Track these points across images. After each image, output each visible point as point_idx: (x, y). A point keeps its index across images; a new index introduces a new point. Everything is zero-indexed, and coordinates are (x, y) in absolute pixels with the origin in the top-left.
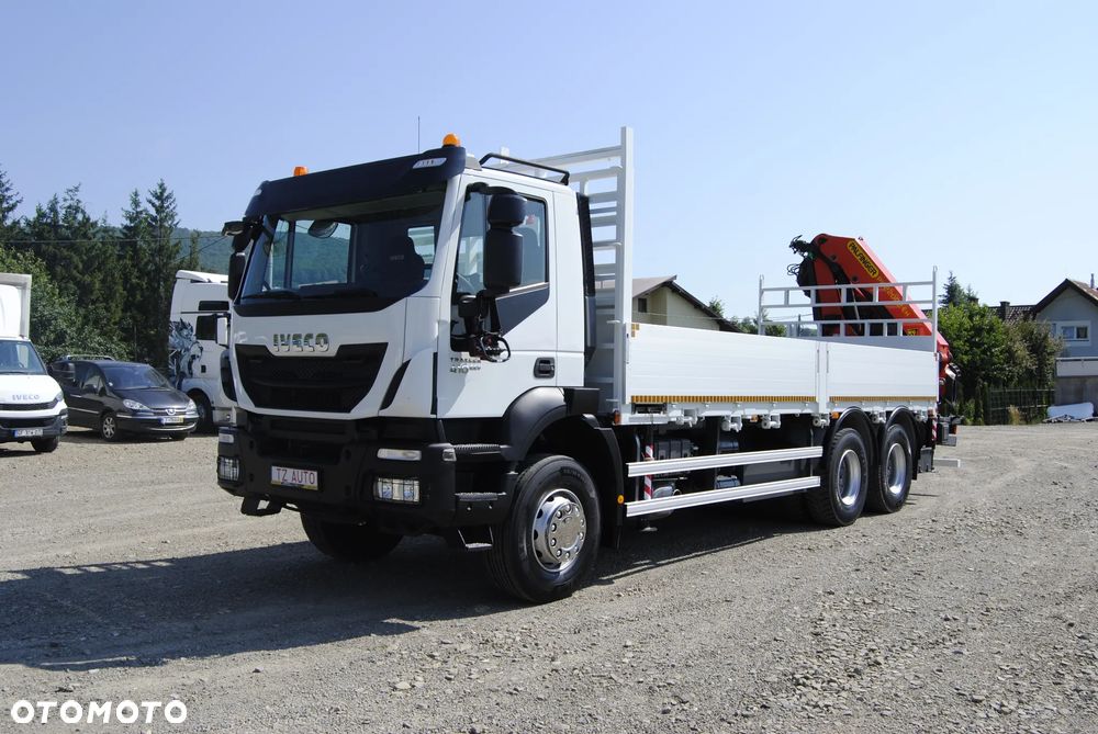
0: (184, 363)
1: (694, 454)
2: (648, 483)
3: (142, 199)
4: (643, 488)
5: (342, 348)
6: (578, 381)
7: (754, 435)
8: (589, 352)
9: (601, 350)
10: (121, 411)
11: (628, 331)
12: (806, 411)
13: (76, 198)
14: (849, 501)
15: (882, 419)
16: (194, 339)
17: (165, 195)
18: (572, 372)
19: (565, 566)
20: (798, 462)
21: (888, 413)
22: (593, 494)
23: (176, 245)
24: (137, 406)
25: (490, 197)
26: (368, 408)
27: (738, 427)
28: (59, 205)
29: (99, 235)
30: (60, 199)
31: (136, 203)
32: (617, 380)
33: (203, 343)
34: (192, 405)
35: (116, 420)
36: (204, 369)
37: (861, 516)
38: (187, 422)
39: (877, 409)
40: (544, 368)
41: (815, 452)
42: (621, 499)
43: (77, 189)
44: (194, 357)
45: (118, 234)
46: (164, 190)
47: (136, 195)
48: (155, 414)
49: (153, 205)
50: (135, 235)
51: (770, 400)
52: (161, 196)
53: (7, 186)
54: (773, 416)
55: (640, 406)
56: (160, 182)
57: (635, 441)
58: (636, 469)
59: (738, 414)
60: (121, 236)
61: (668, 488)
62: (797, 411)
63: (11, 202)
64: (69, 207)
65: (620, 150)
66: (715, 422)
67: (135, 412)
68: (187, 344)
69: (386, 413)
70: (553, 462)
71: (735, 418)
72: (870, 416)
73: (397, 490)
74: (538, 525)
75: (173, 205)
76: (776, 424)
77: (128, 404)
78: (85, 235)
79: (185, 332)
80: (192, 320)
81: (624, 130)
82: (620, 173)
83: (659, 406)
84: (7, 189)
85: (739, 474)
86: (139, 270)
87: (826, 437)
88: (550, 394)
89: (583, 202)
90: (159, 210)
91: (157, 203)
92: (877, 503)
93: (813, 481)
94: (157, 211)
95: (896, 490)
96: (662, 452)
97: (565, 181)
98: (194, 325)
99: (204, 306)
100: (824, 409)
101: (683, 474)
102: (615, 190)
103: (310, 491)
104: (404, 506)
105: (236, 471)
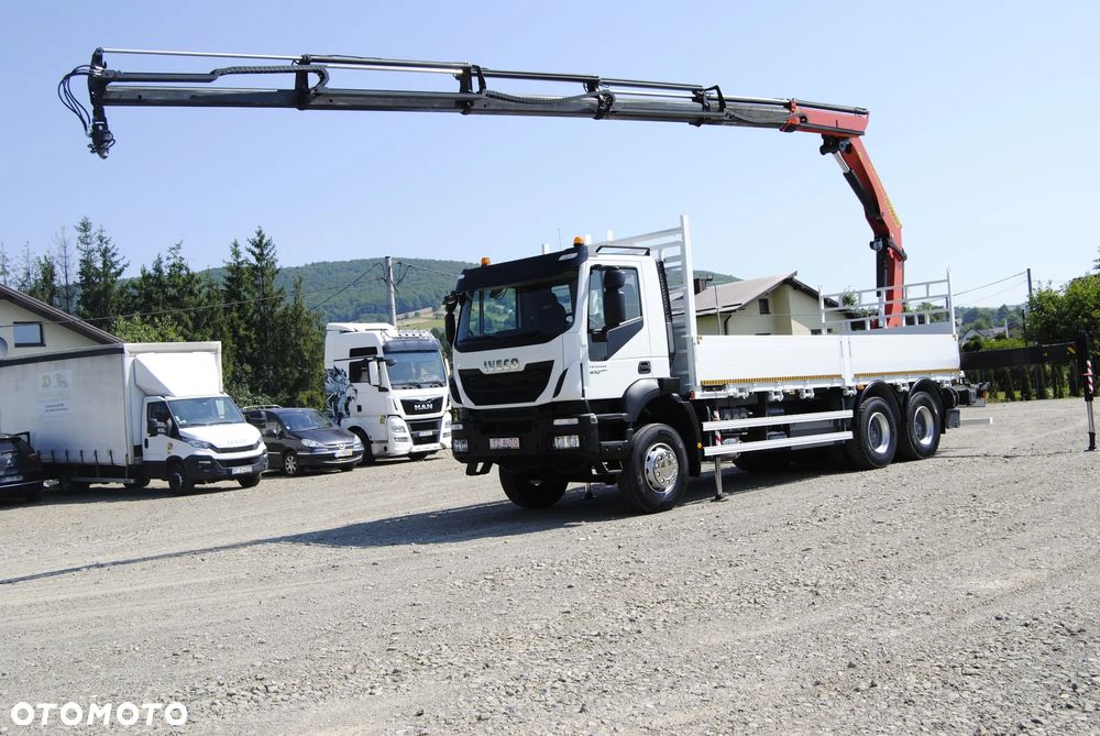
0: (341, 405)
1: (750, 417)
2: (718, 435)
3: (241, 248)
4: (715, 438)
5: (527, 365)
6: (666, 373)
7: (794, 403)
8: (672, 356)
9: (679, 355)
10: (301, 450)
11: (695, 341)
12: (838, 385)
13: (178, 256)
14: (882, 449)
15: (907, 389)
16: (348, 382)
17: (264, 242)
18: (662, 369)
19: (668, 489)
20: (836, 421)
21: (911, 384)
22: (681, 446)
23: (280, 292)
24: (313, 444)
25: (604, 272)
26: (546, 397)
27: (780, 398)
28: (163, 265)
29: (204, 291)
30: (164, 259)
31: (236, 254)
32: (690, 373)
33: (355, 385)
34: (357, 440)
35: (298, 458)
36: (359, 408)
37: (893, 463)
38: (355, 454)
39: (899, 381)
40: (644, 368)
41: (848, 414)
42: (700, 445)
43: (179, 247)
44: (349, 399)
45: (222, 287)
46: (263, 237)
47: (236, 246)
48: (330, 449)
49: (253, 253)
50: (239, 285)
51: (803, 379)
52: (260, 243)
53: (113, 251)
54: (808, 390)
55: (706, 388)
56: (258, 230)
57: (704, 409)
58: (708, 426)
59: (779, 389)
60: (225, 289)
61: (734, 440)
62: (827, 385)
63: (119, 267)
64: (174, 265)
65: (680, 230)
66: (763, 395)
67: (312, 449)
68: (342, 388)
69: (556, 399)
70: (652, 428)
71: (777, 391)
72: (894, 387)
73: (566, 442)
74: (647, 465)
75: (273, 252)
76: (812, 395)
77: (306, 442)
78: (191, 293)
79: (339, 378)
80: (345, 366)
81: (682, 217)
82: (682, 244)
83: (720, 388)
84: (114, 255)
85: (786, 430)
86: (247, 322)
87: (855, 401)
88: (649, 383)
89: (660, 265)
90: (260, 257)
91: (257, 251)
92: (904, 452)
93: (848, 435)
94: (258, 260)
95: (926, 441)
96: (727, 416)
97: (648, 254)
98: (347, 370)
99: (354, 352)
100: (849, 382)
101: (744, 430)
102: (679, 253)
103: (515, 450)
104: (571, 450)
105: (466, 446)
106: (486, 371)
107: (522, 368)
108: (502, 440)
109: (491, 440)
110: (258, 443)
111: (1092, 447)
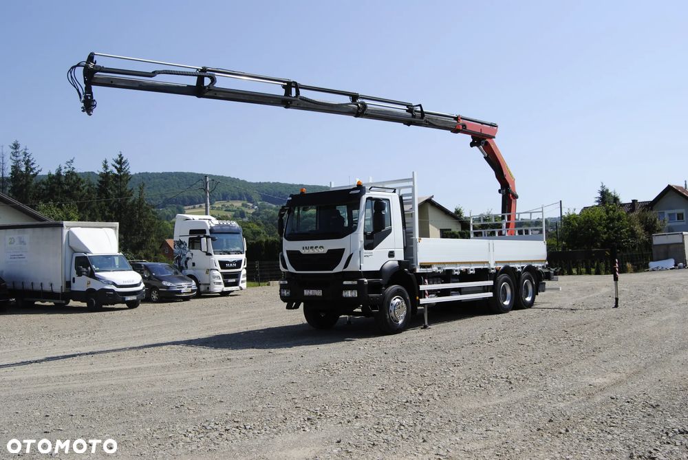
0: (182, 262)
1: (442, 283)
2: (427, 292)
3: (109, 164)
4: (425, 294)
5: (329, 250)
6: (402, 258)
7: (465, 276)
8: (405, 248)
9: (409, 247)
10: (161, 287)
11: (418, 241)
12: (486, 267)
13: (71, 166)
14: (507, 303)
15: (520, 270)
16: (187, 249)
17: (123, 161)
18: (400, 256)
19: (400, 322)
20: (484, 286)
21: (522, 267)
22: (408, 298)
23: (130, 191)
24: (169, 284)
25: (374, 202)
26: (339, 268)
27: (458, 273)
28: (62, 171)
29: (86, 188)
30: (63, 168)
31: (106, 167)
32: (415, 257)
33: (192, 251)
34: (194, 283)
35: (159, 292)
36: (194, 264)
37: (512, 310)
38: (193, 291)
39: (517, 266)
40: (391, 254)
41: (491, 283)
42: (418, 298)
43: (72, 161)
44: (188, 259)
45: (96, 186)
46: (122, 158)
47: (106, 162)
48: (178, 288)
49: (116, 167)
50: (106, 186)
51: (470, 263)
52: (120, 162)
53: (32, 162)
54: (472, 269)
55: (422, 266)
56: (119, 154)
57: (421, 278)
58: (422, 287)
59: (458, 268)
60: (97, 187)
61: (433, 295)
62: (482, 267)
63: (35, 171)
64: (69, 172)
65: (412, 180)
66: (450, 271)
67: (168, 287)
68: (184, 252)
69: (344, 270)
70: (394, 287)
71: (457, 269)
72: (514, 269)
73: (349, 294)
74: (391, 308)
75: (128, 167)
76: (474, 272)
77: (164, 283)
78: (78, 189)
79: (182, 246)
80: (186, 240)
81: (413, 173)
82: (413, 188)
83: (429, 266)
84: (33, 164)
85: (459, 291)
86: (110, 208)
87: (494, 277)
88: (393, 262)
89: (401, 198)
90: (119, 170)
91: (118, 166)
92: (518, 304)
93: (490, 294)
94: (118, 171)
95: (528, 299)
96: (431, 282)
97: (394, 192)
98: (187, 242)
99: (192, 232)
100: (492, 266)
101: (439, 290)
102: (411, 192)
103: (319, 297)
104: (352, 298)
105: (288, 293)
106: (303, 252)
107: (325, 252)
108: (311, 291)
109: (305, 291)
110: (140, 283)
111: (616, 306)
